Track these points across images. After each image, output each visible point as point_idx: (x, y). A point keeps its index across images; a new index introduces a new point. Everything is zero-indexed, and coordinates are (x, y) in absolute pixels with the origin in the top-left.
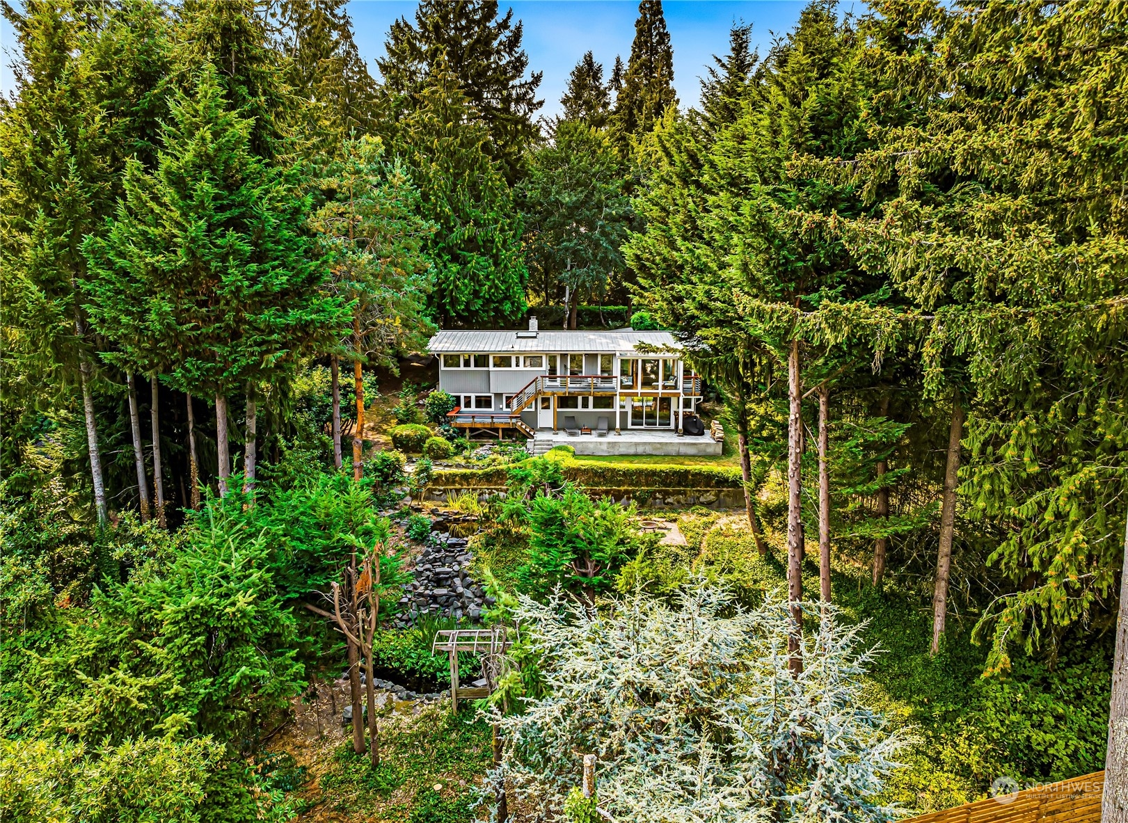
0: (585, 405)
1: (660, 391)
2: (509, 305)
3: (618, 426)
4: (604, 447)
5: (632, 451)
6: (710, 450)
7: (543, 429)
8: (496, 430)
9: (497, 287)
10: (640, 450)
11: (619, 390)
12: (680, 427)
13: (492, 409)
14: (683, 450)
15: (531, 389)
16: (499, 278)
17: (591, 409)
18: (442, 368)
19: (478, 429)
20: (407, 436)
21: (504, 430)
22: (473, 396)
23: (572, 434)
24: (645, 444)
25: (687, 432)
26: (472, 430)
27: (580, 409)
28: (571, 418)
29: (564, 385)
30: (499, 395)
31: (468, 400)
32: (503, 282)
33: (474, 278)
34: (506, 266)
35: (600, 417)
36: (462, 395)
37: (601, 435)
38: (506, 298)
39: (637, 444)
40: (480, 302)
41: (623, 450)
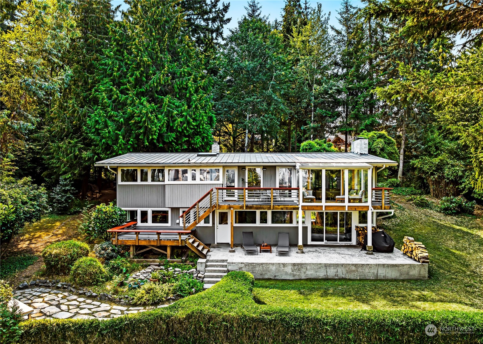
0: (264, 220)
1: (346, 204)
2: (200, 139)
3: (300, 243)
4: (289, 269)
5: (321, 274)
6: (414, 273)
7: (220, 245)
8: (164, 248)
9: (189, 123)
10: (331, 273)
11: (301, 204)
12: (370, 243)
13: (169, 224)
14: (382, 273)
15: (206, 203)
16: (191, 116)
17: (269, 224)
18: (120, 182)
19: (145, 247)
20: (57, 255)
21: (173, 248)
22: (150, 211)
23: (251, 253)
24: (337, 265)
25: (377, 249)
26: (138, 248)
27: (258, 224)
28: (249, 233)
29: (242, 198)
30: (175, 210)
31: (144, 214)
32: (195, 120)
33: (169, 114)
34: (196, 107)
35: (280, 232)
36: (139, 210)
37: (282, 254)
38: (197, 133)
39: (327, 266)
40: (174, 135)
41: (311, 273)
